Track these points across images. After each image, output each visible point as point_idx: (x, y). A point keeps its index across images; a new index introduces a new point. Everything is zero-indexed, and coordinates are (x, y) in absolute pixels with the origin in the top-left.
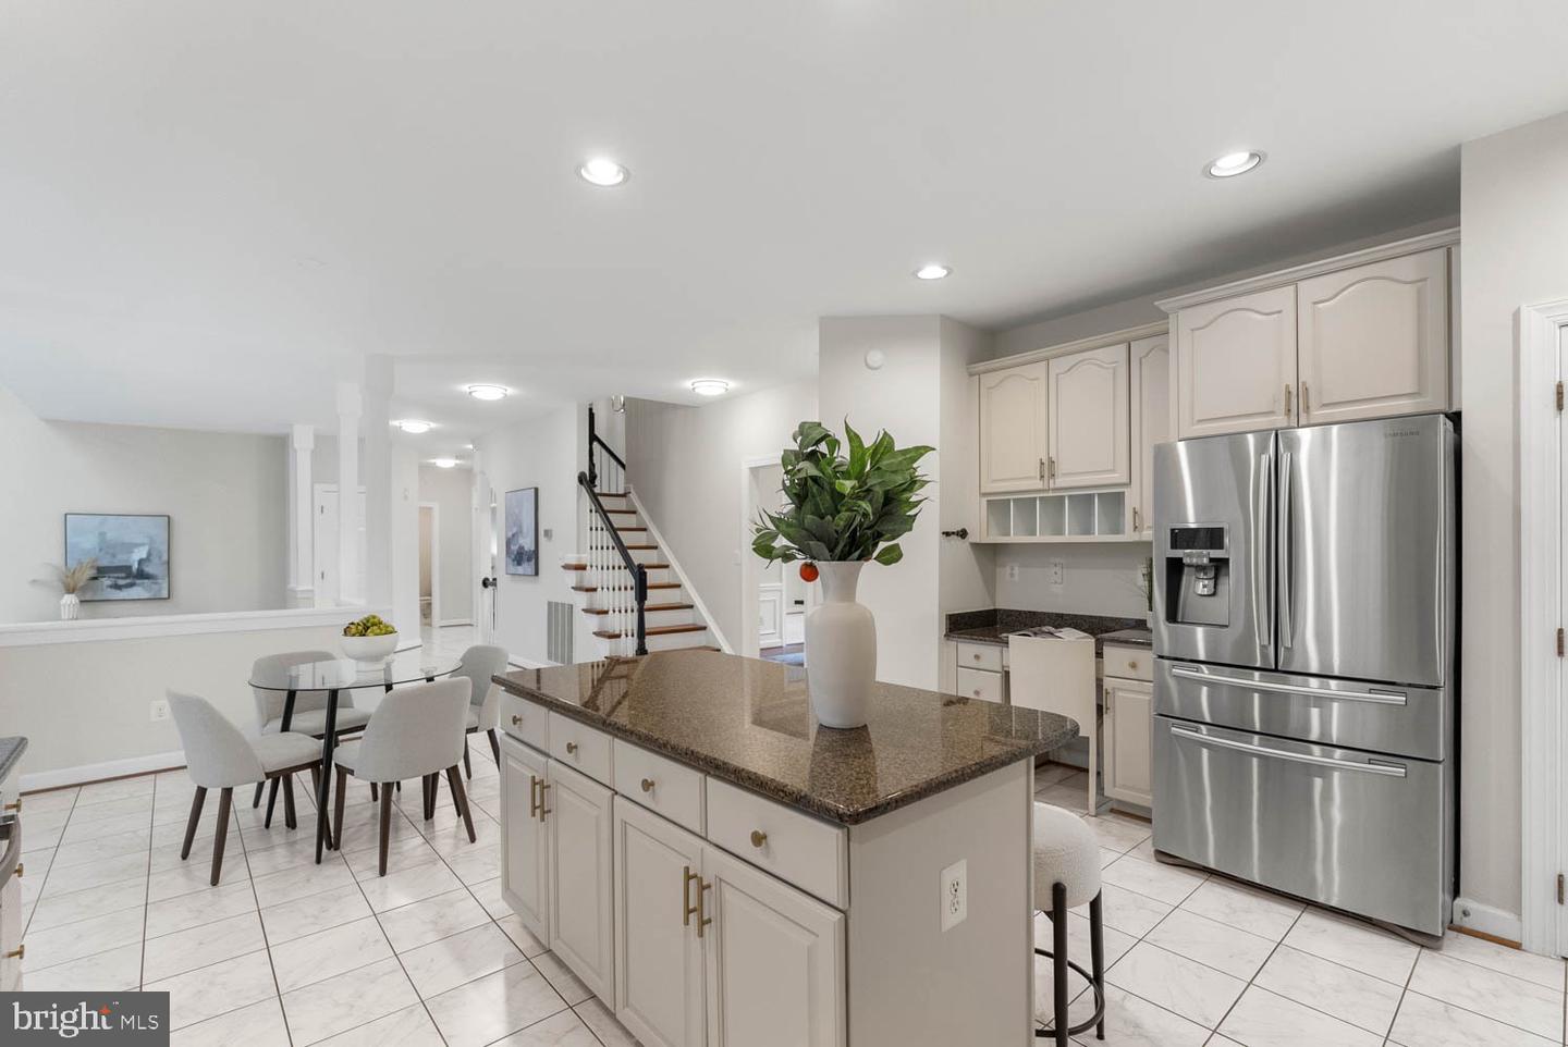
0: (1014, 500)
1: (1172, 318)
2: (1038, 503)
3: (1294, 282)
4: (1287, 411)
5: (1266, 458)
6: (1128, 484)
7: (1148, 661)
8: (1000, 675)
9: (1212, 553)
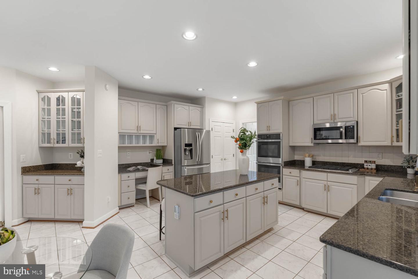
1: (173, 105)
2: (134, 136)
3: (189, 106)
4: (189, 125)
5: (197, 133)
6: (156, 134)
7: (171, 168)
8: (135, 180)
9: (191, 148)
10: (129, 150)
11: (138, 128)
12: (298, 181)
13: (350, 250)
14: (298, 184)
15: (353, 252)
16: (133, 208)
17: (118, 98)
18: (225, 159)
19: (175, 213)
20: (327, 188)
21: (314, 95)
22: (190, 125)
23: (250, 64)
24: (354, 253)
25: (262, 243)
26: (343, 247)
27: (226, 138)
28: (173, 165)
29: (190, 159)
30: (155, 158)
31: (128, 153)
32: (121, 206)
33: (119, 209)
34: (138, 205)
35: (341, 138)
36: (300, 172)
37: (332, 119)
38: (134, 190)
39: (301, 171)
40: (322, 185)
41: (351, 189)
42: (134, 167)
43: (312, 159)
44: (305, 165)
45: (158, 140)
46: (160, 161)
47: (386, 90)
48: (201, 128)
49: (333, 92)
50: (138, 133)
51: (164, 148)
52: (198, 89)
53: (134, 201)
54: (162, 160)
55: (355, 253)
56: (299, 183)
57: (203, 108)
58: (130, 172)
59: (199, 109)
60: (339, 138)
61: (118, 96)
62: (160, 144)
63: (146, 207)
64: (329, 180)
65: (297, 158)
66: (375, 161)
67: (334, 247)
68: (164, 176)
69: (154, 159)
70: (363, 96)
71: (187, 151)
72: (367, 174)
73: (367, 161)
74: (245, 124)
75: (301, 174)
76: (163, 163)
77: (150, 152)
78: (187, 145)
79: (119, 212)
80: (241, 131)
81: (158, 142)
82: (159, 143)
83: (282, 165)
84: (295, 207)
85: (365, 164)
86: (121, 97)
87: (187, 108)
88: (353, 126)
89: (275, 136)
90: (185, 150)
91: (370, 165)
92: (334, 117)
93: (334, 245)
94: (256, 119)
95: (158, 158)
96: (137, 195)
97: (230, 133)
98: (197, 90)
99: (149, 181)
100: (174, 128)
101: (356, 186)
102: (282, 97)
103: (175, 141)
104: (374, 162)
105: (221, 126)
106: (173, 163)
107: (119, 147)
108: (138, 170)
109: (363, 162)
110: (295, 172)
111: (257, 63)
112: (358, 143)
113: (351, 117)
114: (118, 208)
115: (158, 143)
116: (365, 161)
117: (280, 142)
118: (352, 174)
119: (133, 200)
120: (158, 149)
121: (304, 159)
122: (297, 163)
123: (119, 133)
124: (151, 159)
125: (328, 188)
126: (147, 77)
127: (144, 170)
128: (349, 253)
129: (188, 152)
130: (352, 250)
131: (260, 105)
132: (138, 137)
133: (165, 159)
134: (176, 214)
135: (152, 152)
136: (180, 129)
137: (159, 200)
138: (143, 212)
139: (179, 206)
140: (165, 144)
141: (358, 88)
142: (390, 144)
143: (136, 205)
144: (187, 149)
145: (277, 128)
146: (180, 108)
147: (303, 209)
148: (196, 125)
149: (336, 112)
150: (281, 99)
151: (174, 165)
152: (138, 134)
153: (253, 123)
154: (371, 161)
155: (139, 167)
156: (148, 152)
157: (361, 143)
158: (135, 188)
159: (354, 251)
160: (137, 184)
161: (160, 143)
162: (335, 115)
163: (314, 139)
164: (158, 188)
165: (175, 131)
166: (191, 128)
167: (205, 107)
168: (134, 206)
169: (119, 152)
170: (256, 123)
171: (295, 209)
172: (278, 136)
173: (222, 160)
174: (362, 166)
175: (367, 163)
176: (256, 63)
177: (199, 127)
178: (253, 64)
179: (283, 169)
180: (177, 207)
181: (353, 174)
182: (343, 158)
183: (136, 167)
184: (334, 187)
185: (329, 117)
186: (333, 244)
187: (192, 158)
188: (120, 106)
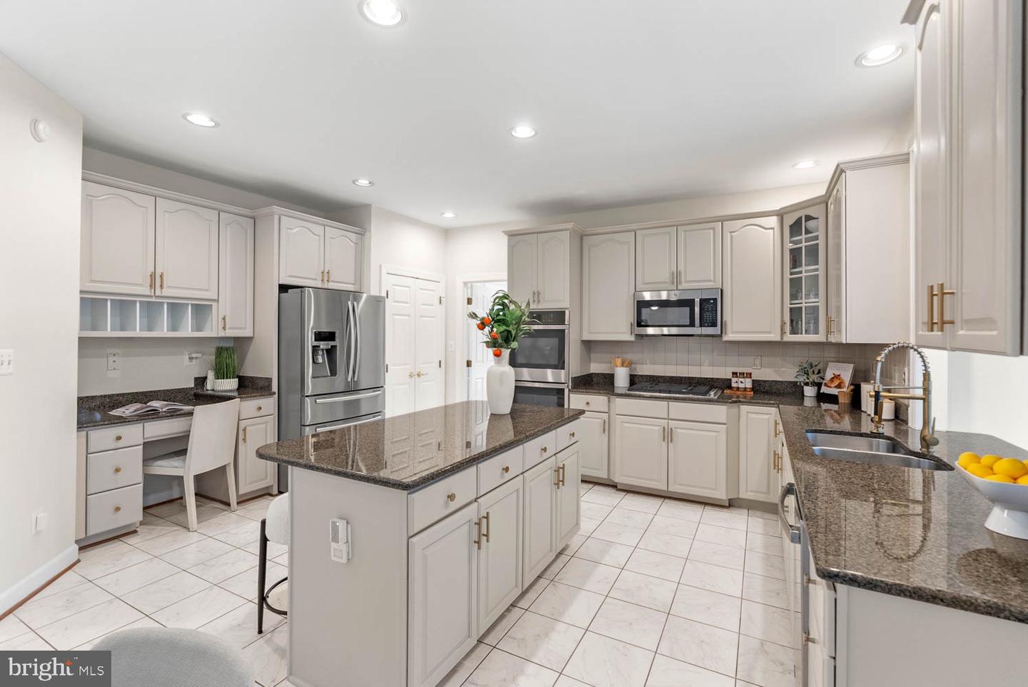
0: (111, 300)
1: (276, 218)
2: (138, 305)
3: (324, 226)
4: (322, 280)
5: (350, 303)
6: (217, 301)
7: (269, 404)
8: (142, 446)
9: (332, 343)
10: (112, 351)
11: (155, 279)
12: (605, 422)
13: (901, 591)
14: (604, 430)
15: (908, 594)
16: (132, 540)
17: (81, 174)
18: (419, 375)
19: (334, 545)
20: (668, 435)
21: (636, 227)
22: (326, 279)
23: (517, 129)
24: (911, 597)
25: (554, 585)
26: (883, 585)
27: (423, 318)
28: (275, 393)
29: (329, 374)
30: (211, 375)
31: (111, 359)
32: (86, 538)
33: (81, 549)
34: (151, 527)
35: (692, 324)
36: (609, 401)
37: (673, 283)
38: (140, 478)
39: (611, 400)
40: (657, 428)
41: (715, 434)
42: (138, 406)
43: (631, 370)
44: (615, 385)
45: (224, 319)
46: (230, 384)
47: (773, 228)
48: (357, 290)
49: (674, 223)
50: (153, 294)
51: (241, 344)
52: (357, 180)
53: (139, 516)
54: (237, 380)
55: (913, 595)
56: (607, 428)
57: (362, 234)
58: (122, 421)
59: (353, 236)
60: (688, 323)
61: (84, 167)
62: (229, 333)
63: (184, 530)
64: (673, 418)
65: (596, 368)
66: (751, 374)
67: (859, 587)
68: (244, 430)
69: (206, 378)
70: (732, 236)
71: (320, 353)
72: (744, 400)
73: (736, 373)
74: (469, 285)
75: (612, 405)
76: (238, 389)
77: (194, 355)
78: (320, 336)
79: (79, 561)
80: (495, 300)
81: (225, 324)
82: (227, 327)
83: (568, 386)
84: (596, 484)
85: (734, 380)
86: (94, 175)
87: (319, 229)
88: (715, 300)
89: (552, 316)
90: (315, 349)
91: (742, 382)
92: (676, 277)
93: (859, 583)
94: (506, 273)
95: (221, 373)
96: (146, 494)
97: (433, 305)
98: (354, 182)
99: (194, 445)
100: (280, 285)
101: (725, 426)
102: (570, 225)
103: (283, 324)
104: (749, 376)
105: (409, 287)
106: (275, 388)
107: (81, 339)
108: (154, 415)
109: (729, 376)
110: (597, 401)
111: (535, 132)
112: (723, 335)
113: (710, 281)
114: (77, 547)
115: (224, 328)
116: (733, 373)
117: (564, 330)
118: (717, 401)
119: (133, 514)
120: (222, 348)
121: (614, 370)
122: (595, 380)
123: (81, 292)
124: (195, 378)
125: (671, 434)
126: (200, 119)
127: (172, 414)
128: (899, 597)
129: (323, 355)
130: (906, 590)
131: (514, 237)
132: (151, 308)
133: (244, 377)
134: (341, 546)
135: (199, 355)
136: (299, 290)
137: (229, 505)
138: (176, 547)
139: (347, 523)
140: (247, 333)
141: (724, 220)
142: (778, 339)
143: (142, 527)
144: (321, 347)
145: (556, 297)
146: (297, 229)
147: (614, 486)
148: (342, 280)
149: (681, 268)
150: (566, 230)
151: (276, 395)
152: (154, 300)
153: (486, 284)
154: (744, 374)
155: (156, 404)
156: (187, 357)
157: (729, 336)
158: (143, 471)
159: (910, 591)
160: (147, 460)
161: (230, 328)
162: (678, 274)
163: (637, 326)
164: (225, 466)
165: (282, 295)
166: (330, 287)
167: (370, 231)
168: (135, 532)
169: (80, 356)
170: (507, 282)
171: (597, 488)
172: (559, 316)
173: (411, 376)
174: (726, 384)
175: (737, 377)
176: (533, 129)
177: (351, 288)
178: (524, 131)
179: (571, 395)
180: (341, 525)
181: (719, 402)
182: (690, 367)
183: (144, 405)
184: (682, 431)
185: (665, 276)
186: (856, 581)
187: (333, 373)
188: (88, 203)
